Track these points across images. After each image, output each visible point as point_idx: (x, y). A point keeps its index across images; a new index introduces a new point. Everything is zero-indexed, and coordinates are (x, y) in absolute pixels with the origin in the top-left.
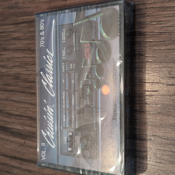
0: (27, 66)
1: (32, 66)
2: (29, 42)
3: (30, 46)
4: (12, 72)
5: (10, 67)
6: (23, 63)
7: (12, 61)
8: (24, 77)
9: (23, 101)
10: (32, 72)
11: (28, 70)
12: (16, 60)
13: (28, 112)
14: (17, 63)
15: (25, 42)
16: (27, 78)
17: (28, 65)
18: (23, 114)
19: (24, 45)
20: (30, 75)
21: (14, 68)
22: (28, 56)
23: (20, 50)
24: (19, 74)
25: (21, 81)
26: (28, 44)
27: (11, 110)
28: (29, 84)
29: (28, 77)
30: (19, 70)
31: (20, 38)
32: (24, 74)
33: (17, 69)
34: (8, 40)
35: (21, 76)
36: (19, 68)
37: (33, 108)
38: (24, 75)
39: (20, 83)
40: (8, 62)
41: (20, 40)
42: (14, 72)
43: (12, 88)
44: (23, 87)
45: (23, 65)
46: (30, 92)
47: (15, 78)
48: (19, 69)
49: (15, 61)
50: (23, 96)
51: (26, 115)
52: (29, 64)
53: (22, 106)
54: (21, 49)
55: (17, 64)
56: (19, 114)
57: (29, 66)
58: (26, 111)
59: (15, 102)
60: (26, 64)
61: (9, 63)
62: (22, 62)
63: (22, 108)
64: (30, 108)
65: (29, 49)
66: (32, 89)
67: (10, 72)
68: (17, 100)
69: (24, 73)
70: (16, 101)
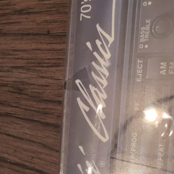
0: (41, 69)
1: (50, 69)
2: (48, 18)
3: (49, 26)
4: (9, 79)
5: (6, 69)
6: (33, 61)
7: (10, 57)
8: (33, 90)
9: (28, 137)
10: (50, 81)
11: (43, 77)
12: (20, 54)
13: (36, 161)
14: (20, 61)
15: (40, 19)
16: (38, 93)
17: (42, 67)
18: (27, 164)
19: (38, 24)
20: (46, 86)
21: (14, 70)
22: (45, 46)
23: (28, 34)
24: (23, 83)
25: (25, 96)
26: (46, 21)
27: (4, 153)
28: (42, 106)
29: (41, 91)
30: (23, 76)
31: (31, 11)
32: (34, 84)
33: (20, 73)
34: (5, 15)
35: (26, 87)
36: (25, 71)
37: (47, 154)
38: (32, 87)
39: (24, 102)
40: (4, 58)
41: (29, 13)
42: (13, 79)
43: (9, 110)
44: (30, 110)
45: (33, 65)
46: (44, 121)
47: (15, 91)
48: (24, 73)
49: (16, 57)
50: (28, 128)
51: (32, 165)
52: (45, 65)
53: (26, 146)
54: (31, 32)
55: (21, 63)
56: (18, 161)
57: (46, 69)
58: (33, 158)
59: (11, 138)
60: (40, 64)
61: (4, 61)
62: (31, 59)
63: (26, 150)
64: (41, 153)
65: (48, 32)
66: (48, 115)
67: (6, 79)
68: (15, 134)
69: (33, 81)
70: (13, 136)
